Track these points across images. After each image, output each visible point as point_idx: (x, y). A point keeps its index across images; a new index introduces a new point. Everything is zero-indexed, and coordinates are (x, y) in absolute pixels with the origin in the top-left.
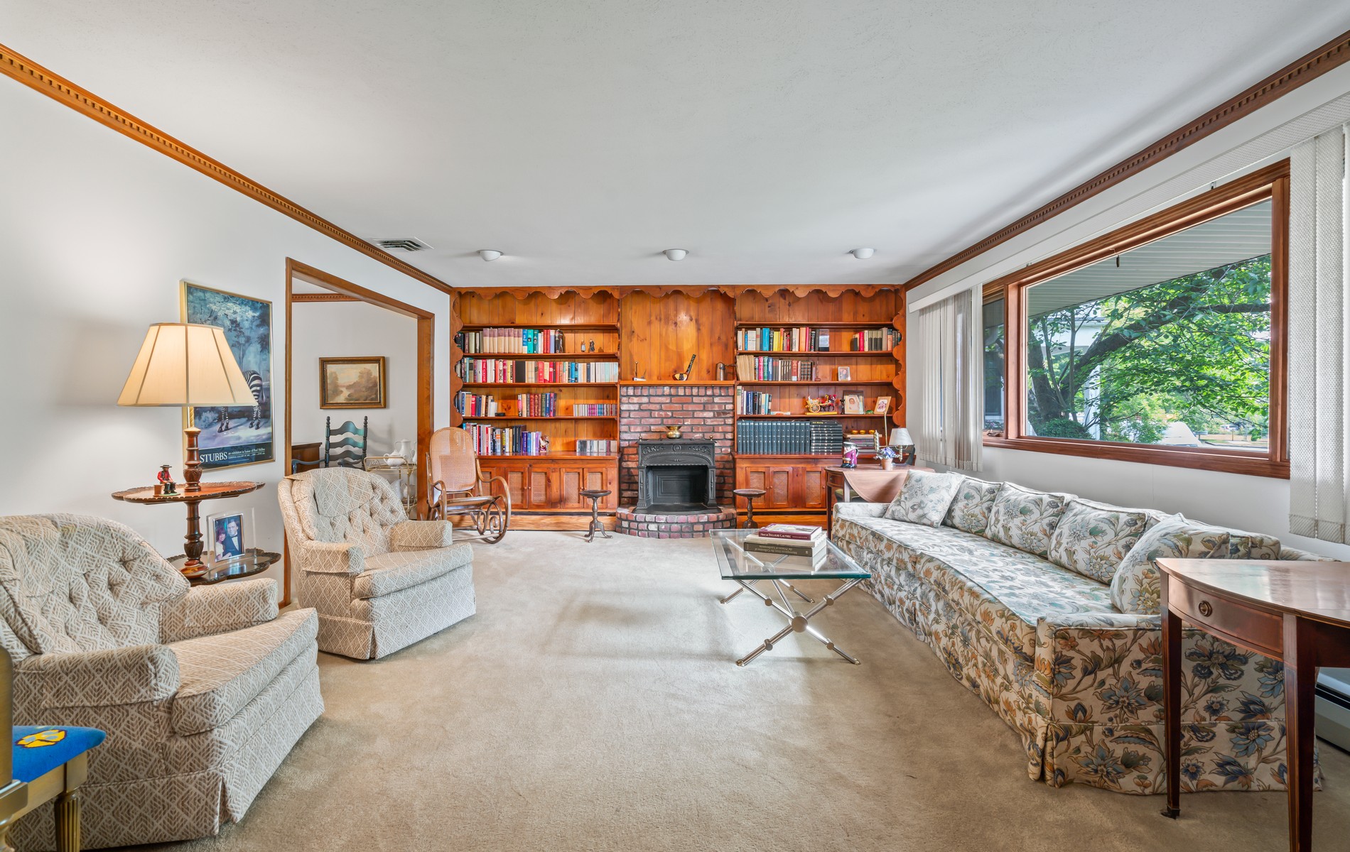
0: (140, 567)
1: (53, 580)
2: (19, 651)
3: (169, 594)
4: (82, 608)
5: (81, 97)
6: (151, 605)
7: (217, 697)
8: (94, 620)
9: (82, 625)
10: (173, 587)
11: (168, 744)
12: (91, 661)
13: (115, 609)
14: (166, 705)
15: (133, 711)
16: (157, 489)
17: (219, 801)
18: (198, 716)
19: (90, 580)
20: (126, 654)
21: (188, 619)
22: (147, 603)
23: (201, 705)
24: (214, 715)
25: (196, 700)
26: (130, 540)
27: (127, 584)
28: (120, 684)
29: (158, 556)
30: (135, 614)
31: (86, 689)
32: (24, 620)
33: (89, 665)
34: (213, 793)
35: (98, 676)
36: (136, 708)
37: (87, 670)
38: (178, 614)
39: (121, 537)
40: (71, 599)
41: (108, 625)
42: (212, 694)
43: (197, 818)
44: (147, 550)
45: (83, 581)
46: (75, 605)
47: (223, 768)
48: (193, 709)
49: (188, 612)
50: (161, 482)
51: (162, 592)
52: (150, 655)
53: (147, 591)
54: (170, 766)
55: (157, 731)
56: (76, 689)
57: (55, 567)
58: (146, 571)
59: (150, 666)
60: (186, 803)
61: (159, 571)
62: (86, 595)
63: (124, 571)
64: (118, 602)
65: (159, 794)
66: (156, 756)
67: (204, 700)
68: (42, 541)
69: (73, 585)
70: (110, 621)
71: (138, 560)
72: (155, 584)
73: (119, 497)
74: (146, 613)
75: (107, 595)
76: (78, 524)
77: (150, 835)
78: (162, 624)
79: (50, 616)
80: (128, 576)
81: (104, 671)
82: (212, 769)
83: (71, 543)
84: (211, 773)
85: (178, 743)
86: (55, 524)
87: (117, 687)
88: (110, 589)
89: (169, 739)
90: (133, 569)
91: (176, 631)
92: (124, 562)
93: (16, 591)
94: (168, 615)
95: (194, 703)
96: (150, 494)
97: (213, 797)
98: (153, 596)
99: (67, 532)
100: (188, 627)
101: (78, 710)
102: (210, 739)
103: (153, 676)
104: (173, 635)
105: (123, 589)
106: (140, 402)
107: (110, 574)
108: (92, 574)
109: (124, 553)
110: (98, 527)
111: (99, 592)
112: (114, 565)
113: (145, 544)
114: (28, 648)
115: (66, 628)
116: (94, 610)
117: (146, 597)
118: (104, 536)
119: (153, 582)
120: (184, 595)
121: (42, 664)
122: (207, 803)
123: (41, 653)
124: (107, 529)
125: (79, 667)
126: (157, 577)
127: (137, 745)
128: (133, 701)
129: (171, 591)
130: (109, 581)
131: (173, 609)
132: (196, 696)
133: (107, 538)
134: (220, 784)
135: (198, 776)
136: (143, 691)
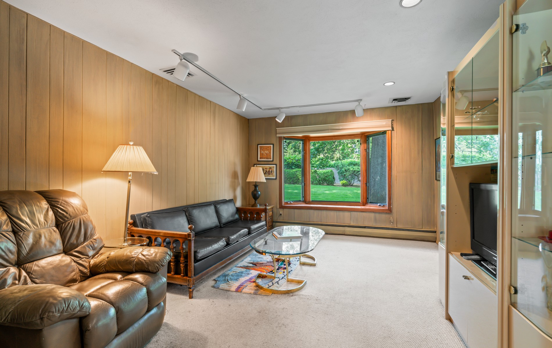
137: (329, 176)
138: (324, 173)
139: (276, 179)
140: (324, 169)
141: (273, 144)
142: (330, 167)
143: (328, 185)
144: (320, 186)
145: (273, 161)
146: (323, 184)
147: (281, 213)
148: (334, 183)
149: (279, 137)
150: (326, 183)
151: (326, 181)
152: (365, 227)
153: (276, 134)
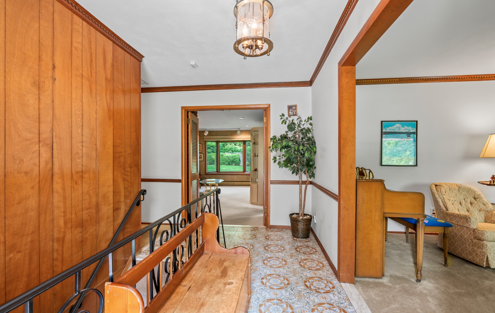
0: (479, 201)
1: (456, 198)
2: (444, 209)
3: (487, 210)
4: (463, 207)
5: (470, 77)
6: (482, 211)
7: (485, 233)
8: (466, 210)
9: (462, 210)
10: (489, 208)
11: (473, 239)
12: (457, 214)
13: (471, 209)
14: (473, 230)
15: (465, 228)
16: (490, 182)
17: (485, 259)
18: (480, 235)
19: (465, 201)
20: (464, 215)
21: (493, 218)
22: (481, 210)
23: (481, 233)
24: (484, 237)
25: (480, 231)
26: (477, 193)
27: (475, 204)
28: (462, 221)
29: (485, 199)
30: (477, 212)
31: (455, 220)
32: (445, 203)
33: (456, 215)
34: (484, 256)
35: (458, 218)
36: (466, 228)
37: (456, 216)
38: (490, 216)
39: (474, 192)
40: (460, 204)
41: (469, 213)
42: (484, 231)
43: (480, 260)
44: (481, 197)
45: (463, 200)
46: (461, 205)
47: (487, 252)
48: (479, 233)
49: (493, 216)
50: (492, 180)
51: (485, 209)
52: (469, 217)
53: (481, 207)
54: (473, 245)
55: (470, 235)
56: (454, 219)
57: (456, 195)
58: (481, 202)
59: (469, 219)
60: (477, 255)
61: (485, 203)
62: (464, 204)
63: (475, 200)
64: (472, 208)
65: (471, 250)
66: (470, 241)
67: (482, 232)
68: (453, 188)
69: (461, 201)
70: (470, 212)
71: (479, 199)
72: (483, 206)
73: (479, 182)
74: (480, 213)
75: (469, 205)
76: (463, 187)
77: (468, 259)
78: (485, 217)
79: (454, 206)
80: (476, 202)
81: (459, 217)
82: (484, 250)
83: (460, 191)
84: (483, 251)
85: (475, 240)
86: (457, 185)
87: (461, 222)
88: (471, 204)
89: (474, 239)
90: (477, 201)
91: (489, 220)
92: (475, 198)
93: (445, 197)
94: (487, 215)
95: (479, 232)
96: (489, 183)
97: (484, 258)
98: (483, 209)
99: (460, 188)
100: (493, 220)
101: (454, 224)
102: (483, 242)
103: (469, 222)
104: (488, 221)
105: (474, 205)
106: (484, 157)
107: (471, 200)
108: (466, 199)
109: (475, 196)
110: (468, 188)
111: (467, 204)
112: (472, 198)
113: (481, 195)
114: (446, 209)
115: (458, 210)
116: (466, 208)
117: (480, 209)
118: (469, 190)
119: (482, 205)
120: (493, 211)
121: (448, 212)
122: (482, 258)
123: (448, 210)
124: (470, 189)
125: (454, 215)
126: (484, 204)
127: (466, 236)
128: (465, 226)
129: (488, 209)
130: (470, 202)
131: (489, 214)
132: (480, 230)
133: (470, 191)
134: (486, 255)
135: (480, 250)
136: (467, 224)
137: (236, 158)
138: (233, 156)
139: (203, 161)
140: (233, 153)
141: (202, 144)
142: (238, 152)
143: (236, 165)
144: (230, 166)
145: (202, 152)
146: (232, 165)
147: (206, 177)
148: (240, 164)
149: (205, 141)
150: (234, 164)
151: (234, 162)
152: (243, 182)
153: (203, 139)
